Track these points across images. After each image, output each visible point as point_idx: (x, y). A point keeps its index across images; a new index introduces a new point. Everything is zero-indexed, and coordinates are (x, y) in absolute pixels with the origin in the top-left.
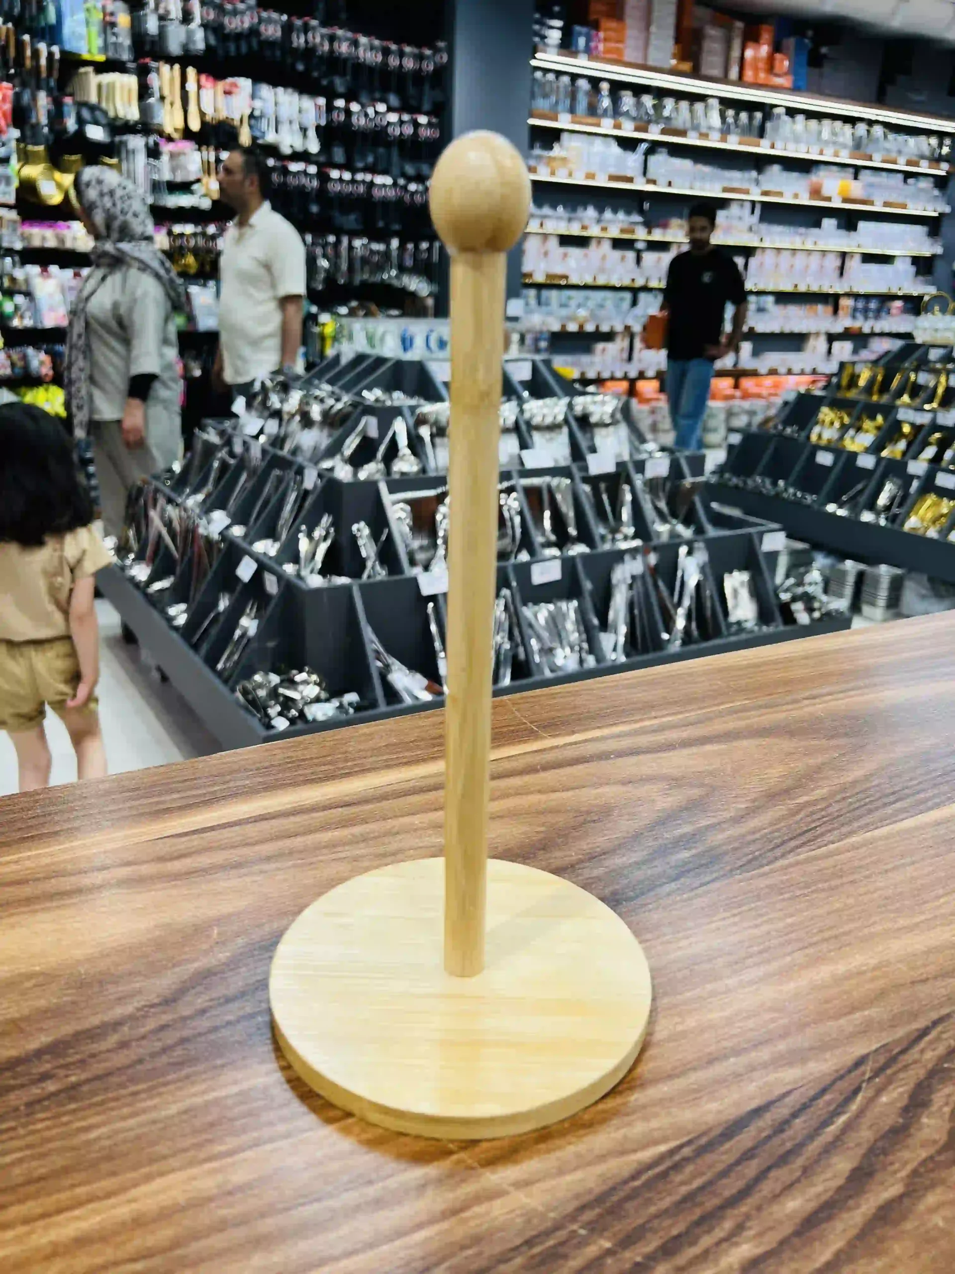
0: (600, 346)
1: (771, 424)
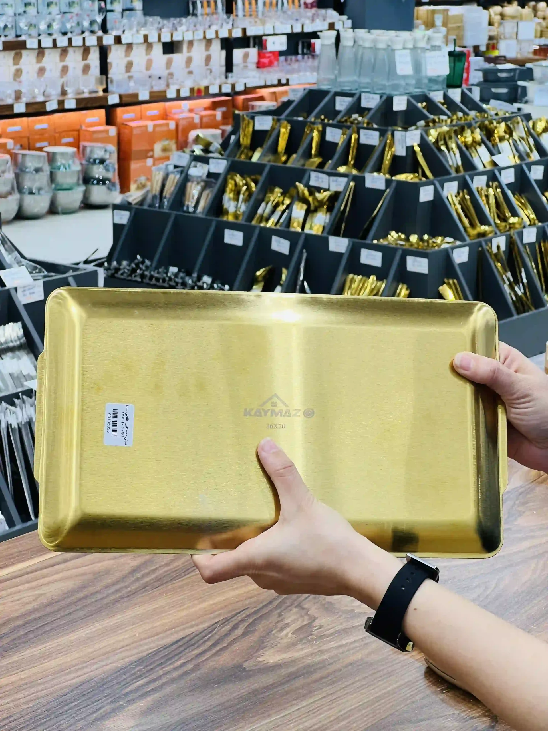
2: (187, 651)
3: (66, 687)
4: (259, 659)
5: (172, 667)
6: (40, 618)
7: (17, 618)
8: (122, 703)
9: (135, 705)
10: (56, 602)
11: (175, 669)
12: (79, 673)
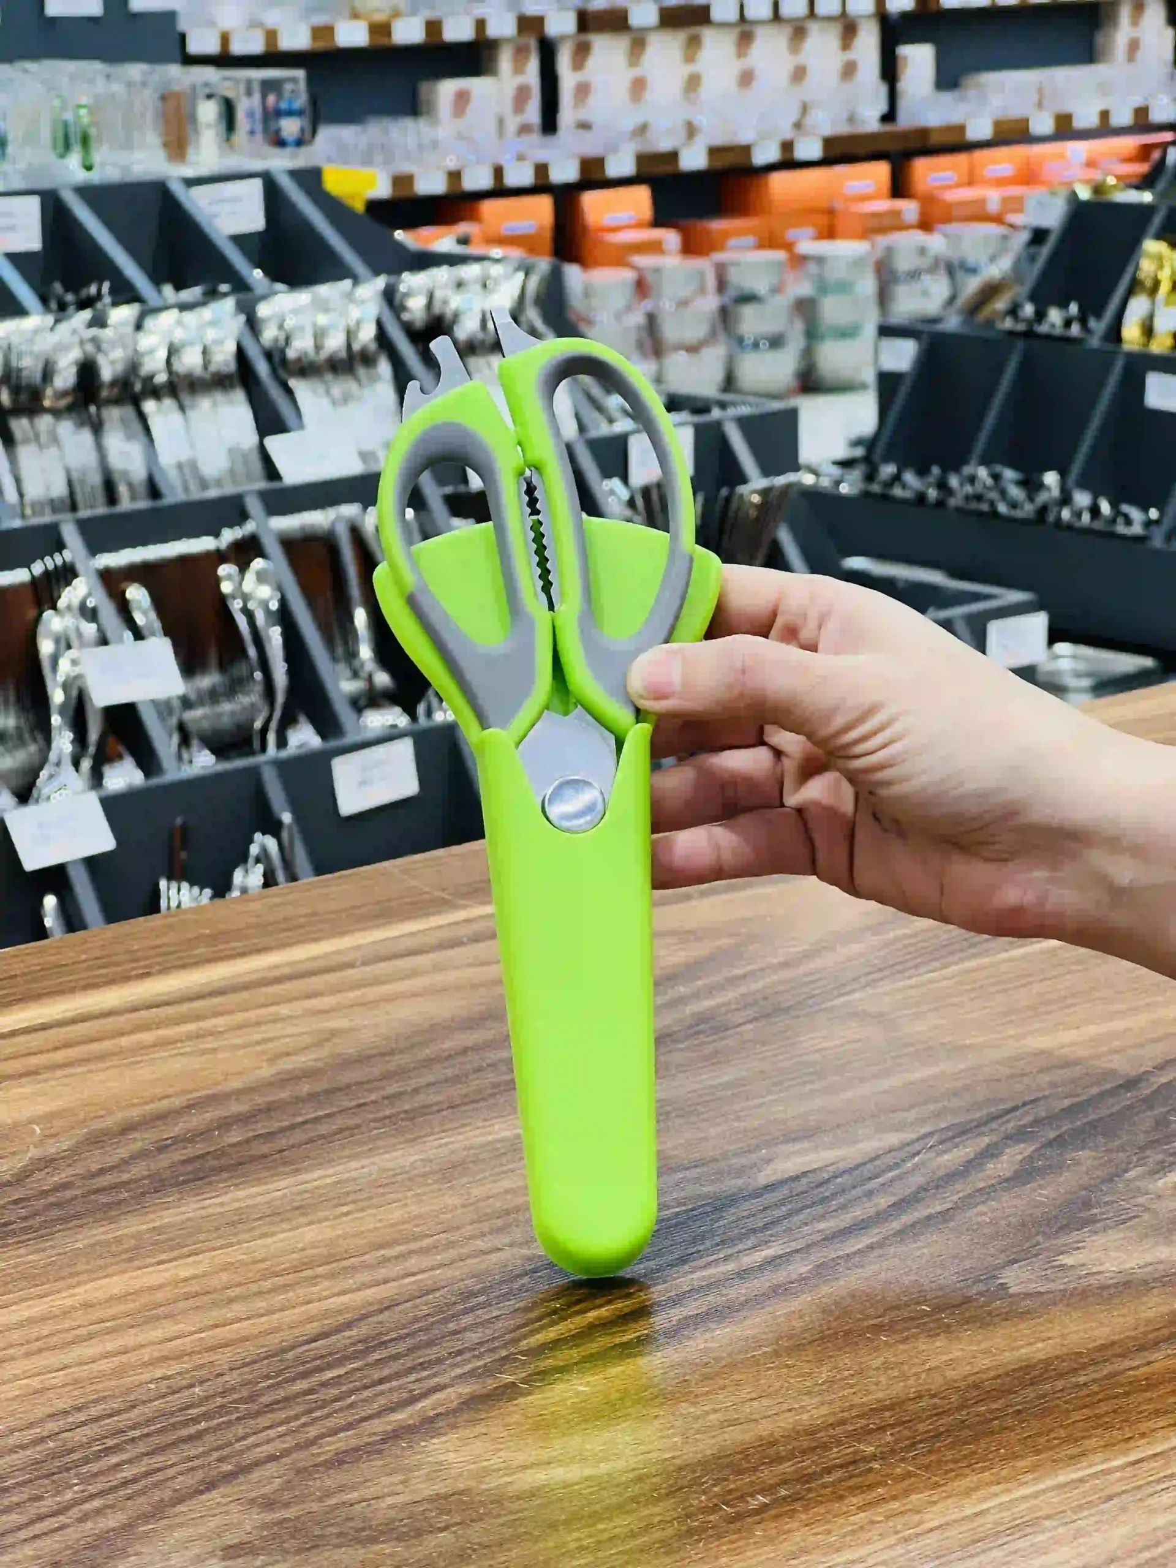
0: (447, 89)
1: (1000, 304)
2: (796, 1219)
3: (326, 1314)
4: (1068, 1260)
5: (730, 1267)
6: (312, 1096)
7: (238, 1094)
8: (511, 1379)
9: (559, 1387)
10: (383, 1055)
11: (743, 1274)
12: (383, 1272)
